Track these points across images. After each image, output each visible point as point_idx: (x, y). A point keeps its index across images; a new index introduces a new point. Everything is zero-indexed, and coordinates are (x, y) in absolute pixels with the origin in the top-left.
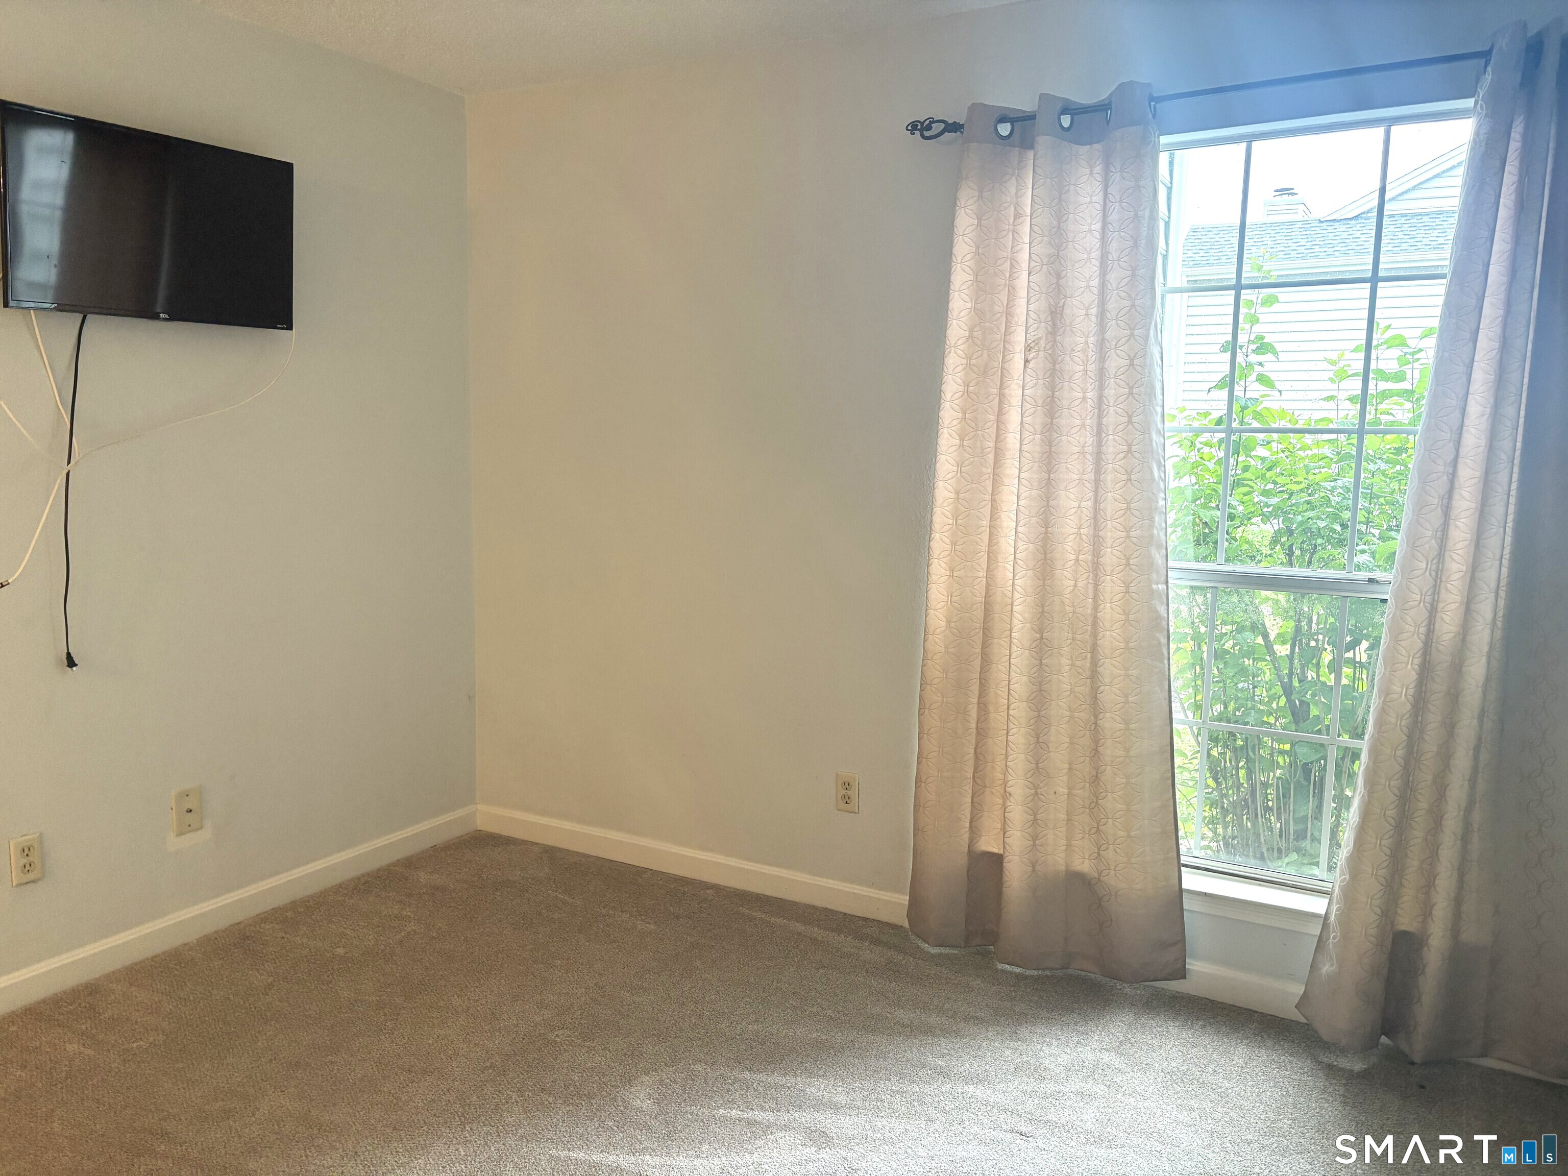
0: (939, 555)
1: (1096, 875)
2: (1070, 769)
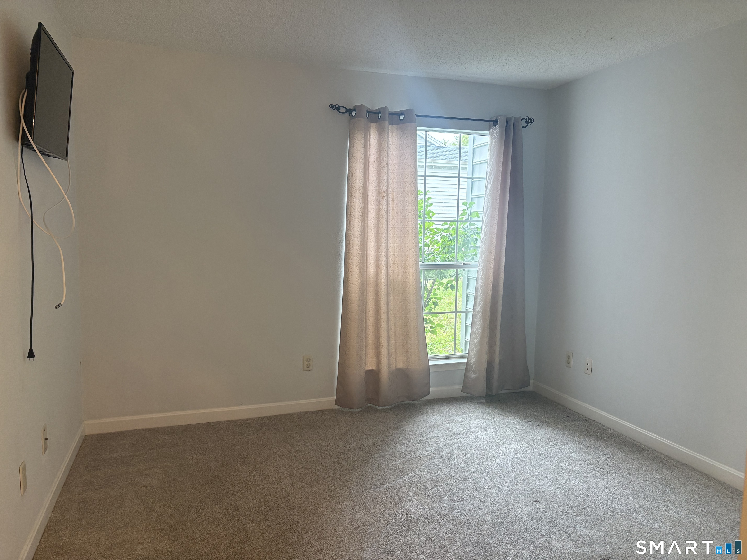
0: (356, 265)
1: (406, 367)
2: (395, 334)
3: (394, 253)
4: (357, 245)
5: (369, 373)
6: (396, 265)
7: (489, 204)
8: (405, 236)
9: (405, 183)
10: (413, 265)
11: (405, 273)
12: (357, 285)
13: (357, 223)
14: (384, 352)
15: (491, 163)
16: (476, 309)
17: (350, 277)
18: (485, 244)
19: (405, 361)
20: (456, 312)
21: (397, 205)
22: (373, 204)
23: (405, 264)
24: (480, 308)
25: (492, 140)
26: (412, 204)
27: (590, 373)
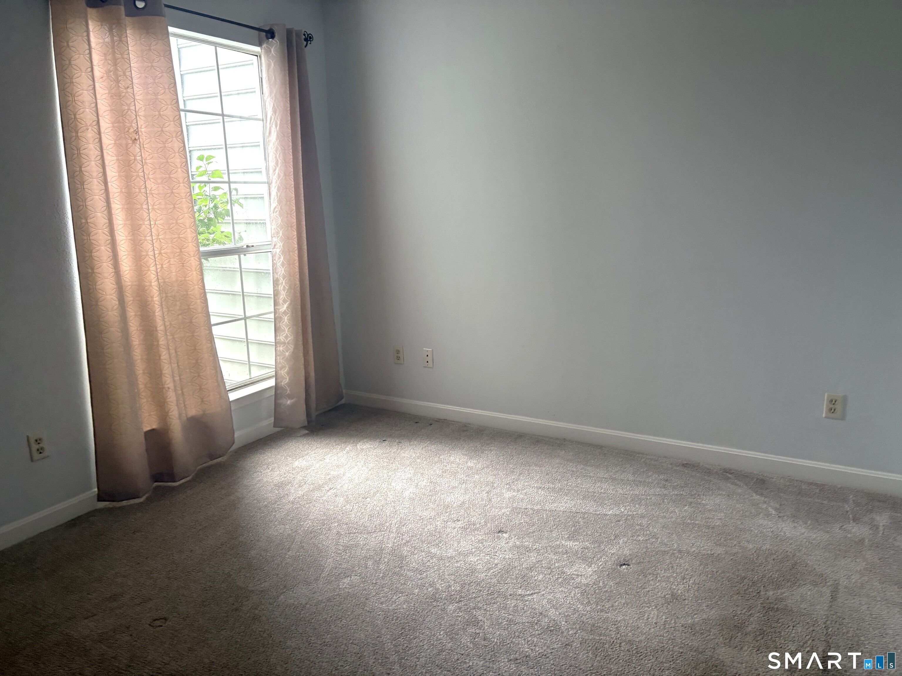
2: (178, 366)
3: (158, 236)
4: (103, 226)
5: (151, 434)
6: (163, 255)
7: (279, 156)
8: (174, 208)
9: (162, 118)
10: (194, 254)
11: (183, 266)
12: (114, 295)
13: (97, 185)
14: (171, 397)
15: (273, 95)
16: (279, 309)
17: (99, 283)
18: (281, 215)
19: (200, 403)
20: (245, 318)
21: (151, 156)
22: (110, 153)
23: (181, 252)
24: (287, 307)
25: (269, 61)
26: (180, 154)
27: (432, 366)
